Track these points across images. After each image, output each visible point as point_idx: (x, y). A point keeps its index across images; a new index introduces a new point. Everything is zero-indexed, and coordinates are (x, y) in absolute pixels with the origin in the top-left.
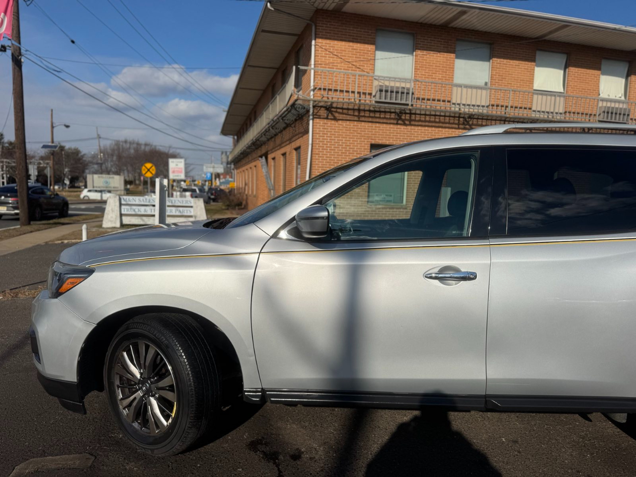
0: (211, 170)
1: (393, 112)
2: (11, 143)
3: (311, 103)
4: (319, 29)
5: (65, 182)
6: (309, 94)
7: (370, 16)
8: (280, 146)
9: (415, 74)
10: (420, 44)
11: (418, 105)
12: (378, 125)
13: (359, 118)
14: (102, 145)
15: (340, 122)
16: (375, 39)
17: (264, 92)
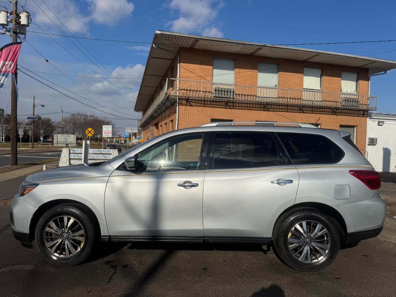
0: (130, 131)
1: (224, 102)
2: (8, 115)
3: (178, 97)
4: (182, 58)
5: (41, 138)
6: (176, 92)
7: (210, 51)
8: (164, 119)
9: (235, 81)
10: (238, 65)
11: (237, 98)
12: (215, 109)
13: (204, 105)
14: (64, 116)
15: (194, 107)
16: (212, 62)
17: (157, 88)
